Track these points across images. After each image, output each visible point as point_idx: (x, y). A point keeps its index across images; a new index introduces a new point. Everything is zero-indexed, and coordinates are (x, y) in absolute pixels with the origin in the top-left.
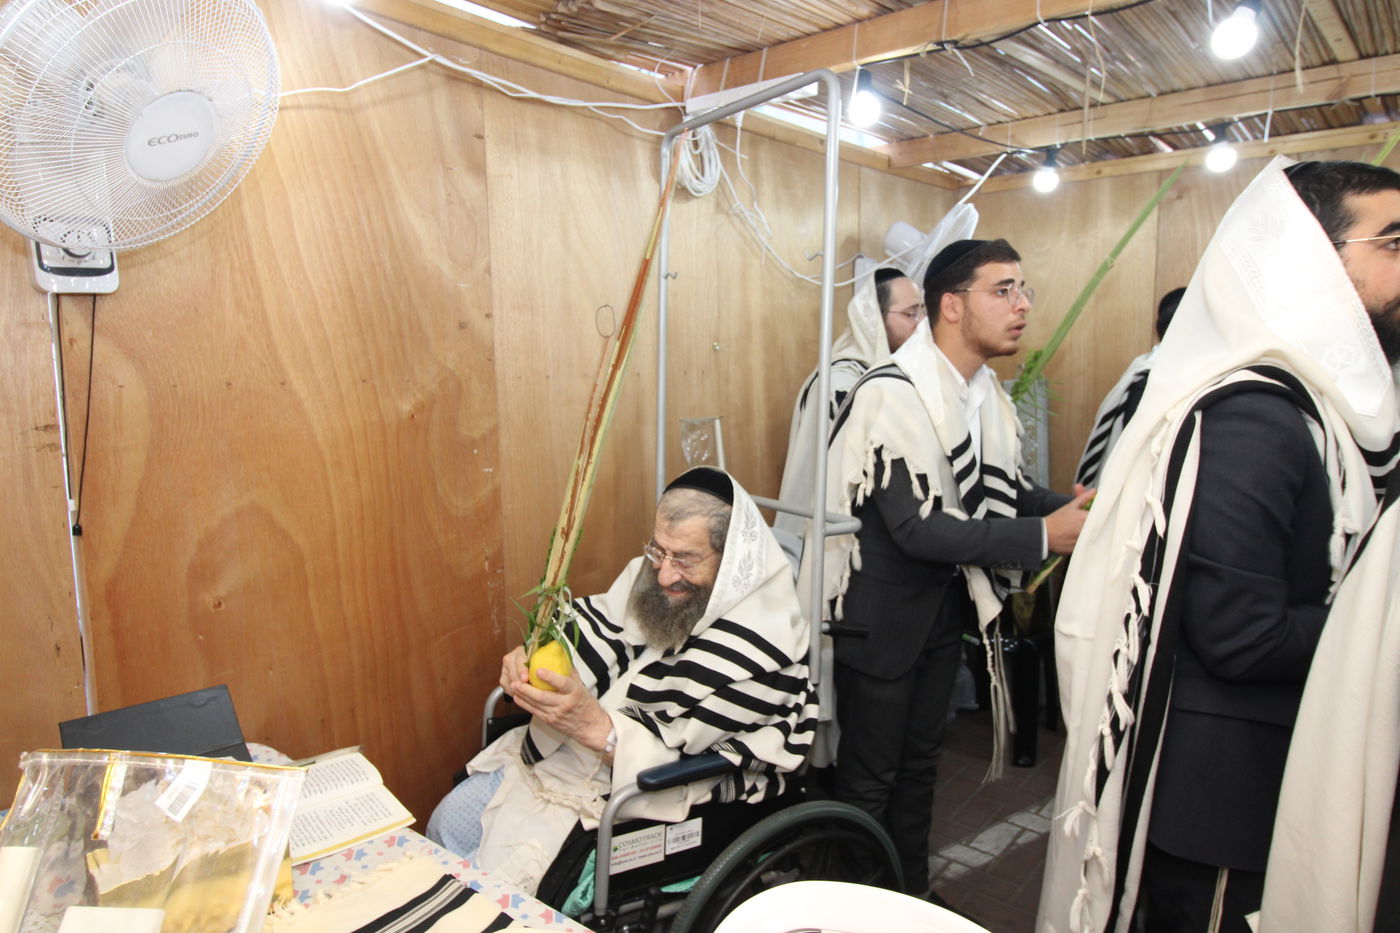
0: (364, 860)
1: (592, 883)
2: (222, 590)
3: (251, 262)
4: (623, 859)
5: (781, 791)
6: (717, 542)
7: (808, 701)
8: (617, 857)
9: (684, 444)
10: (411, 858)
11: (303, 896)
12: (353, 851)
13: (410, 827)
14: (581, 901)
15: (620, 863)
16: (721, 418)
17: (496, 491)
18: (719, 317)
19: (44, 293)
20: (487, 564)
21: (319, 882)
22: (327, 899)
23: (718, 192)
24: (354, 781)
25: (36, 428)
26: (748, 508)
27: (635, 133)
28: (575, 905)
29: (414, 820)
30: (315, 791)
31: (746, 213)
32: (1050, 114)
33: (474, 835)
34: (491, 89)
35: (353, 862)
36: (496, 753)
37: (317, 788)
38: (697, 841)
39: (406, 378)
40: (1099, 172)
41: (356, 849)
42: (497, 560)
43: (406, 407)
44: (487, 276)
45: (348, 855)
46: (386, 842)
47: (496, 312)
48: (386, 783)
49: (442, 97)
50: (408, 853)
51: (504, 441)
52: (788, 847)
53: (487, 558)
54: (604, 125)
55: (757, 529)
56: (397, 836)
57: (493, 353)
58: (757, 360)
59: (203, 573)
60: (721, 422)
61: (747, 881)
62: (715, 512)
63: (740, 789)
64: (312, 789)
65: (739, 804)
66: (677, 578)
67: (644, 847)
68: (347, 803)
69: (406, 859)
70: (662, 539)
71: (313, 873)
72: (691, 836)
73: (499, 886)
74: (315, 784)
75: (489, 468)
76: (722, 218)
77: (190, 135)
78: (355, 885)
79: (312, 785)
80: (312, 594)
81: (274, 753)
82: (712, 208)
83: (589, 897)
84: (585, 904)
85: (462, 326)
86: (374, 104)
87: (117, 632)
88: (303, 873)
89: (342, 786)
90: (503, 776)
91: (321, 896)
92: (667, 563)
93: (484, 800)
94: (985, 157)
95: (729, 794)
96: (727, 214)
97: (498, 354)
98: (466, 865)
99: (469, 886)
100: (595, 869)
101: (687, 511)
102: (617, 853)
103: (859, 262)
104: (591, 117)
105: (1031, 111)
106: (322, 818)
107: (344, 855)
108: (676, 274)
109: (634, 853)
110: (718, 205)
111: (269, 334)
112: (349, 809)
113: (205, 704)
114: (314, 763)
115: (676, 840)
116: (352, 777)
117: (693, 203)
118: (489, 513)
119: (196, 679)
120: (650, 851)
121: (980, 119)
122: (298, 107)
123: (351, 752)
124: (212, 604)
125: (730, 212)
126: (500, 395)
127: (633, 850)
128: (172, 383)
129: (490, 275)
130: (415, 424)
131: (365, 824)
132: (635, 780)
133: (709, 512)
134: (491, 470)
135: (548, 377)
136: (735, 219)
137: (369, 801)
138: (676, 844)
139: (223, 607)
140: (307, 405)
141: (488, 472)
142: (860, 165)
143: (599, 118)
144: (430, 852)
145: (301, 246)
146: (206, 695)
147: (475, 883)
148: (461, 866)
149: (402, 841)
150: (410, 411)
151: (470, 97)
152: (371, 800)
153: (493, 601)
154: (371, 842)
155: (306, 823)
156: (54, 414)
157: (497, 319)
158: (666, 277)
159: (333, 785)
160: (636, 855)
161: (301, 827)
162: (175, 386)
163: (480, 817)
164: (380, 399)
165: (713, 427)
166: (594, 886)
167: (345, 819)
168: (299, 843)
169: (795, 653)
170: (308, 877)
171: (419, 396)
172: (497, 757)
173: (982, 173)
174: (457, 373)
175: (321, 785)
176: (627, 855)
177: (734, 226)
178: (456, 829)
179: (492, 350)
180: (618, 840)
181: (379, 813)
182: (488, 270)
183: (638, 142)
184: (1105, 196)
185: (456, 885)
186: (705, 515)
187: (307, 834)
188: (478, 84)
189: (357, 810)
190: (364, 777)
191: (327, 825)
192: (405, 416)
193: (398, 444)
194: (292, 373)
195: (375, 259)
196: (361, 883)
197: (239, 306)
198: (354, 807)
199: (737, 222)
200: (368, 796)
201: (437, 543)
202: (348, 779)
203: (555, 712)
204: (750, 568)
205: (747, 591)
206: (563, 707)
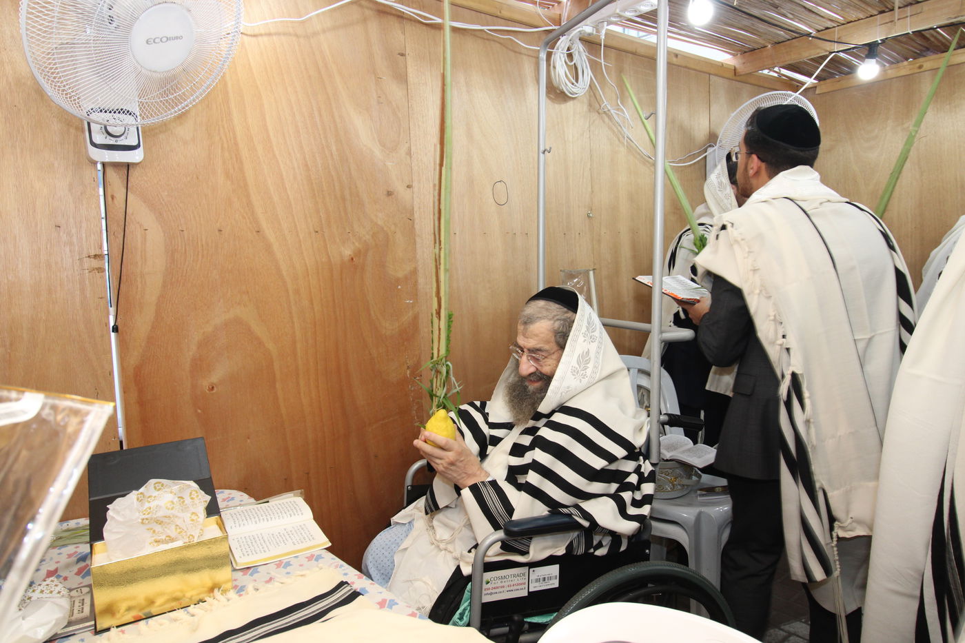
0: (289, 569)
1: (469, 606)
2: (215, 378)
3: (236, 144)
4: (494, 591)
5: (623, 548)
6: (561, 340)
8: (488, 589)
10: (321, 569)
11: (240, 590)
12: (282, 562)
13: (326, 549)
15: (491, 594)
16: (594, 270)
17: (416, 318)
18: (593, 192)
19: (95, 163)
20: (408, 372)
21: (253, 580)
22: (254, 592)
23: (590, 96)
24: (293, 515)
25: (89, 257)
26: (590, 317)
27: (523, 51)
28: (454, 624)
29: (330, 544)
31: (612, 111)
32: (871, 16)
34: (411, 20)
35: (281, 570)
36: (411, 510)
38: (555, 584)
39: (348, 231)
40: (920, 67)
41: (285, 561)
42: (416, 370)
43: (347, 252)
44: (408, 157)
45: (279, 565)
46: (307, 558)
47: (415, 184)
48: (315, 519)
49: (374, 26)
50: (320, 566)
51: (421, 280)
53: (408, 368)
54: (498, 45)
55: (597, 334)
56: (316, 554)
57: (413, 215)
58: (624, 225)
59: (200, 366)
60: (594, 273)
62: (559, 317)
63: (589, 544)
64: (261, 518)
65: (588, 556)
66: (532, 370)
67: (511, 583)
68: (285, 530)
69: (317, 569)
70: (521, 341)
71: (252, 575)
72: (550, 578)
73: (381, 593)
76: (595, 116)
77: (177, 38)
78: (277, 584)
79: (262, 516)
80: (278, 385)
81: (246, 496)
82: (585, 108)
83: (466, 618)
84: (462, 623)
85: (389, 194)
86: (324, 31)
87: (141, 403)
88: (245, 574)
89: (283, 518)
91: (250, 588)
92: (524, 359)
93: (400, 543)
94: (812, 60)
95: (580, 548)
96: (599, 113)
97: (416, 215)
98: (360, 577)
99: (358, 591)
100: (471, 598)
101: (537, 316)
102: (489, 586)
103: (710, 149)
104: (488, 40)
105: (854, 15)
106: (265, 539)
107: (276, 564)
109: (503, 587)
110: (590, 105)
111: (248, 196)
112: (286, 534)
114: (268, 502)
115: (538, 580)
116: (291, 512)
117: (570, 103)
118: (411, 333)
120: (516, 587)
121: (810, 27)
122: (270, 34)
123: (295, 496)
124: (207, 388)
125: (600, 111)
126: (418, 246)
127: (501, 585)
128: (180, 229)
129: (411, 157)
130: (354, 265)
131: (294, 544)
134: (411, 301)
135: (455, 234)
136: (604, 115)
138: (537, 584)
139: (215, 389)
140: (275, 248)
141: (409, 303)
142: (710, 74)
143: (494, 40)
144: (336, 567)
145: (271, 134)
147: (364, 589)
148: (355, 577)
149: (318, 558)
150: (350, 255)
151: (394, 23)
152: (302, 529)
153: (413, 401)
154: (296, 557)
156: (101, 247)
157: (416, 189)
158: (544, 152)
159: (277, 516)
160: (504, 589)
162: (182, 230)
163: (394, 555)
164: (328, 246)
165: (589, 275)
166: (471, 608)
167: (281, 540)
168: (246, 554)
169: (639, 441)
170: (247, 577)
171: (357, 244)
173: (810, 75)
174: (385, 229)
175: (269, 517)
176: (497, 588)
177: (604, 122)
179: (412, 212)
180: (488, 575)
181: (306, 538)
182: (409, 153)
183: (525, 57)
184: (927, 86)
185: (348, 588)
187: (252, 548)
188: (400, 16)
189: (291, 535)
190: (300, 513)
191: (268, 544)
192: (346, 259)
193: (341, 279)
194: (264, 225)
195: (324, 144)
196: (282, 583)
197: (227, 175)
198: (290, 533)
199: (606, 120)
200: (300, 526)
201: (371, 354)
202: (288, 513)
203: (442, 464)
204: (588, 362)
205: (585, 381)
206: (447, 460)
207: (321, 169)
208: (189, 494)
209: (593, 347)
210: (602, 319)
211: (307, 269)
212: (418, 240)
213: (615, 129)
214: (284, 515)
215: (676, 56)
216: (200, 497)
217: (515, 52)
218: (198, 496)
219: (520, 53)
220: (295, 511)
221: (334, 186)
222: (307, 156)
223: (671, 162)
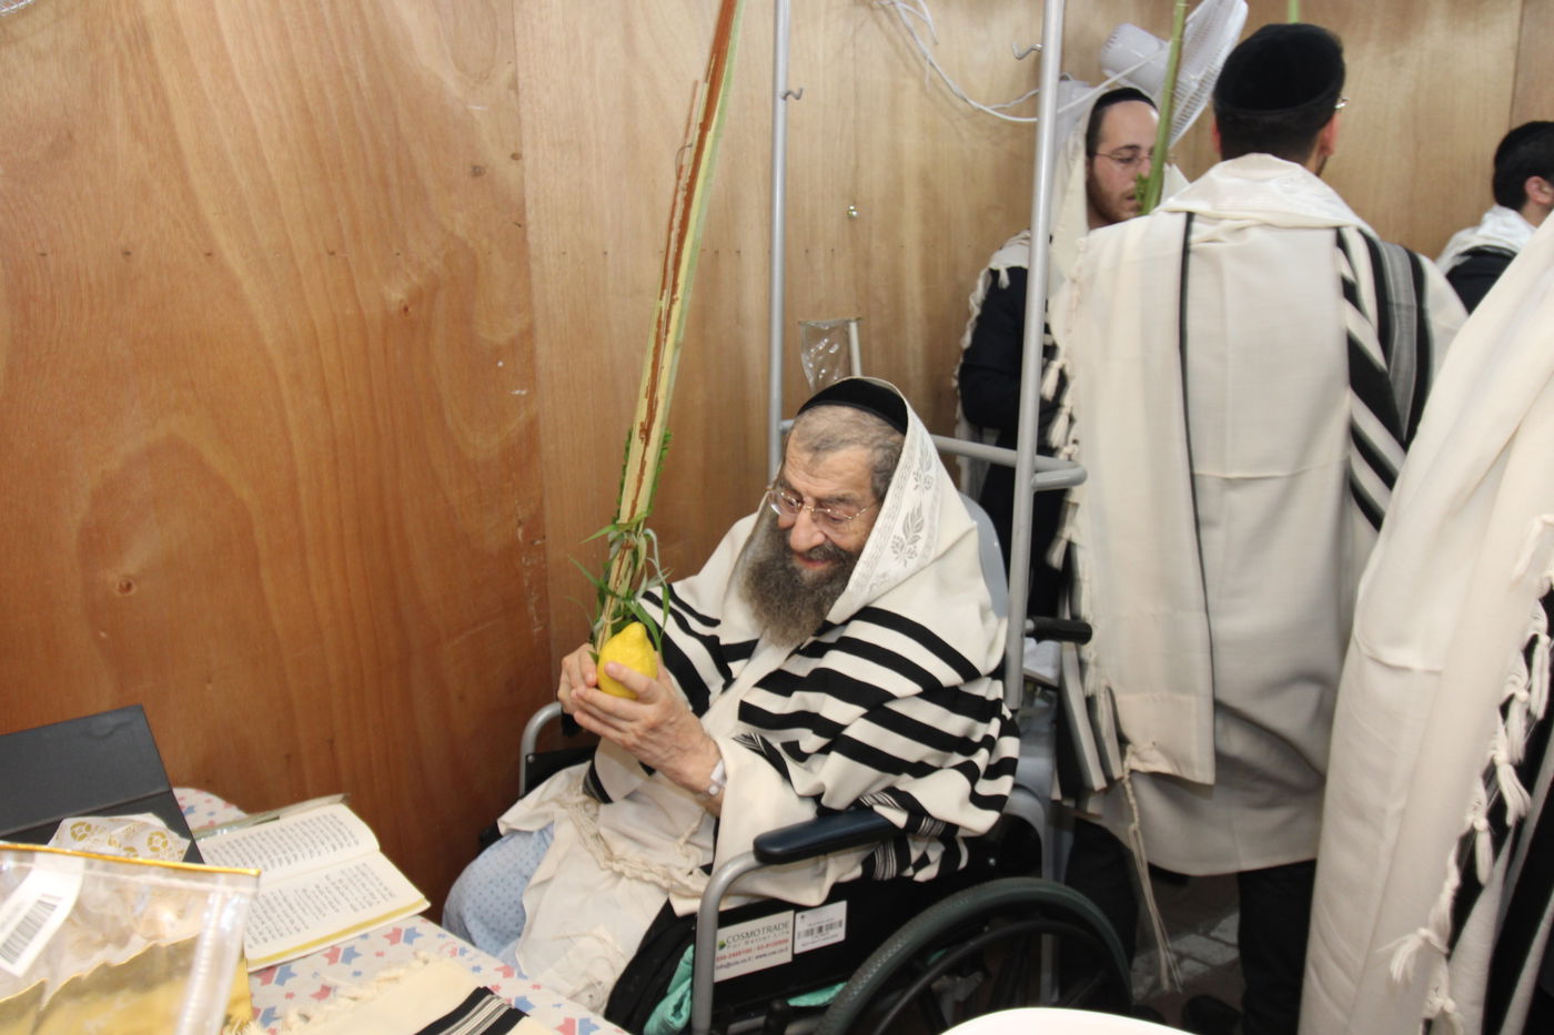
0: (356, 964)
1: (689, 994)
2: (132, 564)
4: (732, 960)
5: (963, 863)
6: (882, 486)
7: (1002, 733)
8: (724, 958)
9: (804, 358)
10: (426, 962)
11: (267, 1018)
12: (338, 950)
13: (422, 914)
14: (672, 1019)
15: (728, 965)
16: (858, 320)
17: (532, 425)
18: (857, 167)
20: (520, 531)
21: (290, 996)
22: (302, 1023)
24: (338, 846)
26: (923, 440)
28: (665, 1024)
29: (427, 905)
30: (280, 860)
31: (897, 7)
33: (511, 920)
35: (339, 966)
36: (540, 804)
37: (282, 856)
38: (839, 935)
39: (395, 250)
41: (343, 947)
42: (535, 527)
43: (397, 295)
44: (512, 93)
45: (333, 956)
46: (387, 936)
47: (527, 151)
48: (385, 852)
50: (422, 954)
51: (542, 350)
52: (972, 944)
53: (520, 523)
55: (932, 473)
56: (404, 927)
57: (523, 214)
58: (911, 231)
59: (98, 542)
60: (859, 326)
61: (913, 991)
62: (880, 442)
63: (904, 860)
66: (816, 538)
67: (764, 943)
68: (327, 877)
69: (418, 963)
71: (281, 981)
72: (831, 926)
73: (559, 1006)
74: (279, 851)
75: (522, 389)
76: (863, 12)
78: (344, 1002)
79: (274, 852)
80: (265, 574)
81: (217, 803)
83: (685, 1013)
84: (679, 1023)
85: (477, 172)
88: (266, 981)
89: (319, 853)
90: (552, 837)
91: (293, 1017)
92: (804, 517)
93: (526, 871)
95: (887, 868)
96: (871, 7)
97: (530, 216)
98: (508, 972)
99: (513, 1005)
100: (693, 974)
101: (837, 437)
102: (725, 952)
106: (291, 901)
107: (326, 955)
108: (801, 91)
109: (749, 951)
111: (184, 177)
112: (332, 889)
113: (111, 733)
114: (277, 818)
115: (809, 933)
116: (334, 841)
118: (523, 454)
119: (99, 696)
120: (771, 949)
123: (330, 803)
124: (117, 586)
126: (535, 279)
127: (746, 947)
128: (38, 249)
129: (517, 93)
130: (410, 321)
131: (355, 910)
132: (750, 847)
133: (872, 442)
134: (524, 392)
135: (606, 253)
136: (882, 14)
137: (360, 876)
138: (809, 939)
139: (134, 588)
140: (248, 287)
141: (519, 396)
144: (453, 953)
145: (229, 40)
146: (111, 721)
147: (522, 1000)
148: (501, 974)
149: (411, 935)
150: (401, 301)
152: (364, 874)
153: (530, 586)
154: (365, 936)
155: (267, 908)
157: (528, 162)
158: (785, 98)
160: (752, 954)
161: (260, 913)
162: (44, 255)
163: (521, 895)
164: (357, 283)
165: (847, 335)
166: (691, 998)
167: (326, 902)
168: (260, 938)
169: (985, 661)
170: (273, 987)
171: (415, 278)
172: (542, 810)
174: (470, 244)
175: (289, 853)
176: (739, 953)
177: (880, 25)
178: (487, 912)
179: (522, 210)
180: (725, 933)
181: (376, 894)
182: (514, 85)
185: (494, 1004)
186: (866, 446)
187: (270, 924)
189: (342, 889)
190: (351, 840)
191: (300, 912)
192: (394, 309)
193: (385, 351)
194: (222, 240)
195: (342, 65)
196: (355, 999)
197: (136, 129)
198: (338, 884)
199: (885, 21)
200: (357, 868)
201: (447, 501)
202: (327, 843)
203: (634, 730)
204: (919, 528)
205: (913, 564)
206: (644, 721)
207: (336, 119)
208: (146, 841)
209: (927, 497)
210: (936, 437)
211: (315, 333)
212: (535, 267)
214: (320, 847)
216: (170, 844)
218: (165, 843)
220: (341, 838)
221: (365, 156)
222: (306, 91)
223: (996, 110)
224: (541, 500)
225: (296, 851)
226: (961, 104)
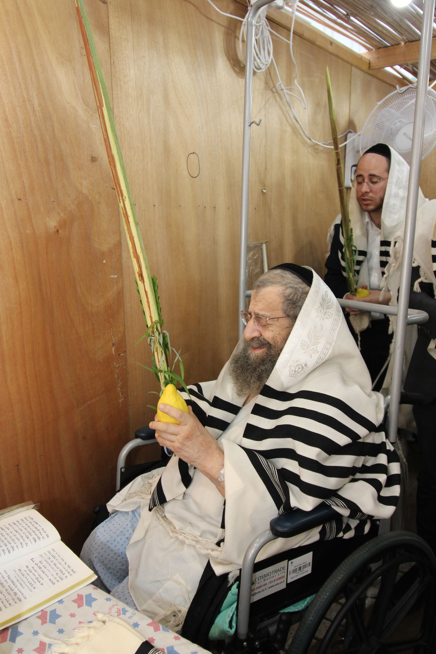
0: (59, 624)
1: (235, 613)
5: (366, 531)
7: (389, 461)
8: (254, 589)
12: (46, 612)
13: (93, 583)
14: (227, 629)
16: (267, 243)
17: (120, 294)
18: (266, 168)
20: (113, 349)
21: (20, 651)
23: (266, 74)
24: (37, 539)
27: (214, 18)
28: (223, 631)
31: (284, 90)
35: (49, 625)
38: (309, 571)
39: (52, 199)
41: (48, 610)
42: (121, 346)
43: (52, 223)
45: (43, 617)
46: (75, 602)
48: (63, 540)
50: (99, 616)
51: (125, 254)
53: (113, 345)
54: (192, 7)
56: (85, 594)
60: (266, 246)
67: (273, 579)
68: (32, 559)
71: (13, 640)
72: (305, 567)
75: (115, 275)
76: (270, 94)
82: (262, 85)
84: (232, 632)
85: (94, 159)
88: (4, 640)
89: (26, 544)
90: (139, 515)
92: (252, 322)
93: (127, 535)
95: (331, 534)
96: (273, 92)
98: (155, 627)
102: (254, 586)
103: (349, 135)
106: (12, 577)
107: (38, 617)
108: (261, 121)
109: (266, 584)
110: (266, 83)
112: (36, 568)
115: (295, 571)
118: (114, 310)
120: (276, 582)
123: (28, 510)
125: (274, 90)
127: (265, 582)
130: (60, 238)
131: (53, 584)
134: (115, 276)
135: (155, 206)
136: (276, 94)
137: (52, 559)
138: (294, 574)
141: (113, 279)
142: (352, 65)
144: (118, 613)
148: (152, 628)
149: (89, 600)
150: (55, 227)
152: (54, 557)
153: (118, 378)
154: (61, 602)
158: (250, 125)
159: (18, 543)
160: (267, 586)
164: (33, 216)
165: (262, 249)
166: (237, 615)
167: (34, 578)
171: (62, 215)
174: (90, 198)
175: (9, 546)
176: (261, 587)
177: (276, 100)
178: (106, 558)
180: (256, 576)
181: (64, 571)
183: (215, 25)
189: (43, 568)
190: (44, 535)
191: (19, 586)
192: (52, 230)
193: (47, 253)
195: (26, 97)
198: (39, 564)
199: (278, 98)
200: (50, 553)
201: (77, 334)
202: (31, 538)
207: (22, 126)
211: (11, 242)
213: (284, 109)
214: (27, 541)
215: (331, 43)
217: (207, 18)
219: (212, 20)
220: (38, 533)
221: (37, 147)
222: (7, 109)
223: (324, 144)
224: (124, 332)
225: (13, 544)
226: (308, 141)
